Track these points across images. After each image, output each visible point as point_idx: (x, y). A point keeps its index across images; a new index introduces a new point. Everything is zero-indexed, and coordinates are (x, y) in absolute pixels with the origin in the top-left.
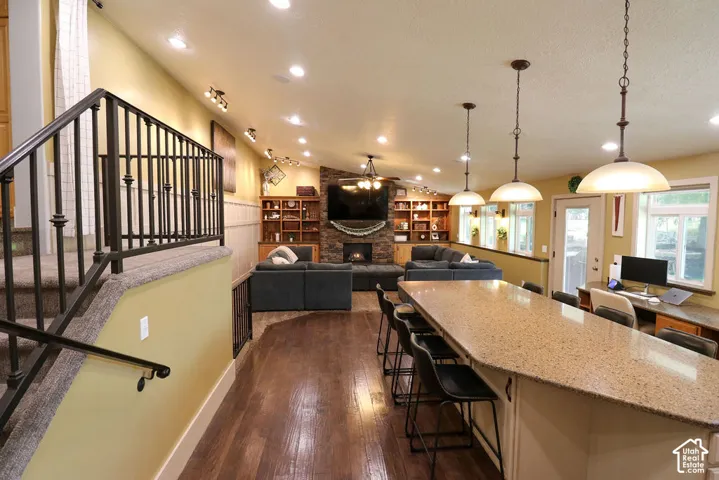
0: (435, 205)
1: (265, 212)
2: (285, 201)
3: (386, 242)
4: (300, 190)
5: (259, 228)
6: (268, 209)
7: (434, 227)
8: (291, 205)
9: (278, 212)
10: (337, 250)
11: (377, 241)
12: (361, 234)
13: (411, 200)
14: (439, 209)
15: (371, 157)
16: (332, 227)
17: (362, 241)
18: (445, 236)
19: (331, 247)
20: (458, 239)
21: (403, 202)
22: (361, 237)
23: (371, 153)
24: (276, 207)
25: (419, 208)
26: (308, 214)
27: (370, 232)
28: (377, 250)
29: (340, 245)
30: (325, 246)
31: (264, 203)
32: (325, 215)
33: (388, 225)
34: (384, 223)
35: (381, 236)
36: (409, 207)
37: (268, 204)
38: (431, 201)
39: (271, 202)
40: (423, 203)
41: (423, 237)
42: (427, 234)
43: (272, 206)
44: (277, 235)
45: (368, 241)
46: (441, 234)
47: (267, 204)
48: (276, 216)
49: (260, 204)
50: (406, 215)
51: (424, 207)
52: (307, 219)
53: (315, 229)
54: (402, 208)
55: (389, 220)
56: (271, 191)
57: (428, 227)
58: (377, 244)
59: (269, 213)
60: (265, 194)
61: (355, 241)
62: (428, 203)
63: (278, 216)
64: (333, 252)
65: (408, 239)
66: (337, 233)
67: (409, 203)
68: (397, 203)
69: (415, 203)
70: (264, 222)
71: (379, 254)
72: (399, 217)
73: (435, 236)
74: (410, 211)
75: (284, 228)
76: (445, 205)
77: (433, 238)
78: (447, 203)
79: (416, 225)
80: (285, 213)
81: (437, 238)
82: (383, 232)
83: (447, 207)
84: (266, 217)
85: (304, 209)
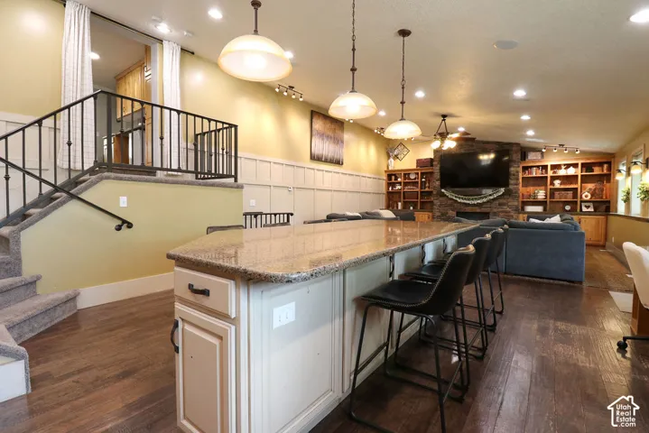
0: (587, 167)
1: (389, 184)
2: (406, 174)
3: (506, 212)
4: (420, 162)
5: (384, 197)
6: (393, 181)
7: (587, 196)
8: (412, 177)
9: (400, 183)
10: (449, 218)
11: (495, 210)
12: (476, 202)
13: (549, 162)
14: (597, 171)
15: (444, 116)
16: (443, 195)
17: (477, 210)
18: (604, 207)
19: (443, 215)
20: (617, 209)
21: (538, 167)
22: (474, 205)
23: (444, 112)
24: (399, 180)
25: (562, 172)
26: (427, 185)
27: (484, 200)
29: (452, 214)
30: (438, 214)
31: (389, 176)
32: (438, 183)
33: (508, 193)
34: (503, 190)
35: (500, 205)
36: (546, 172)
37: (393, 177)
38: (580, 162)
39: (395, 175)
40: (568, 166)
41: (568, 208)
42: (573, 203)
43: (396, 179)
44: (400, 204)
45: (484, 210)
46: (597, 205)
47: (391, 176)
48: (398, 187)
49: (385, 177)
50: (541, 181)
51: (571, 171)
52: (427, 189)
54: (535, 173)
55: (511, 187)
56: (396, 165)
57: (575, 195)
58: (495, 214)
59: (393, 185)
60: (391, 168)
61: (469, 210)
62: (575, 166)
63: (400, 187)
64: (445, 220)
65: (545, 209)
66: (450, 202)
67: (545, 167)
68: (525, 169)
69: (555, 167)
70: (389, 193)
72: (534, 185)
73: (588, 207)
74: (546, 177)
75: (404, 198)
76: (605, 166)
77: (584, 209)
78: (609, 163)
79: (557, 193)
80: (406, 184)
81: (591, 209)
82: (501, 201)
83: (609, 169)
84: (390, 188)
85: (423, 180)
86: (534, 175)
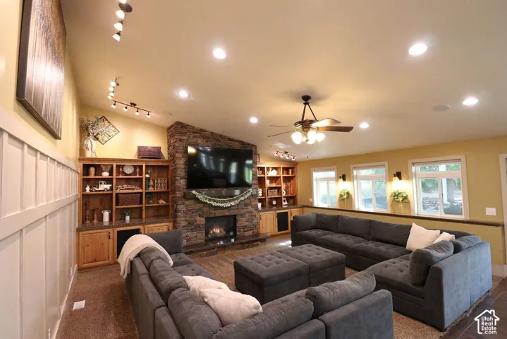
1: (86, 182)
2: (119, 166)
3: (251, 212)
6: (92, 176)
8: (129, 170)
9: (108, 181)
10: (197, 227)
11: (242, 212)
13: (266, 166)
15: (307, 99)
16: (194, 198)
17: (227, 213)
18: (292, 201)
19: (189, 223)
20: (313, 203)
21: (260, 168)
24: (106, 174)
26: (151, 183)
27: (237, 202)
28: (242, 222)
29: (201, 221)
30: (184, 223)
31: (86, 168)
32: (182, 183)
34: (251, 190)
35: (246, 205)
36: (263, 173)
37: (92, 170)
38: (282, 166)
39: (96, 166)
40: (272, 169)
41: (275, 203)
43: (98, 172)
44: (106, 214)
45: (233, 212)
46: (289, 199)
47: (90, 169)
48: (104, 187)
49: (80, 170)
51: (275, 173)
52: (151, 189)
53: (162, 202)
56: (99, 150)
57: (279, 193)
58: (242, 215)
59: (95, 182)
60: (89, 155)
61: (218, 213)
63: (108, 186)
64: (192, 230)
66: (198, 206)
67: (263, 169)
69: (268, 168)
70: (85, 197)
71: (245, 227)
73: (284, 201)
75: (117, 204)
76: (291, 170)
79: (269, 191)
80: (118, 181)
84: (88, 189)
85: (148, 176)
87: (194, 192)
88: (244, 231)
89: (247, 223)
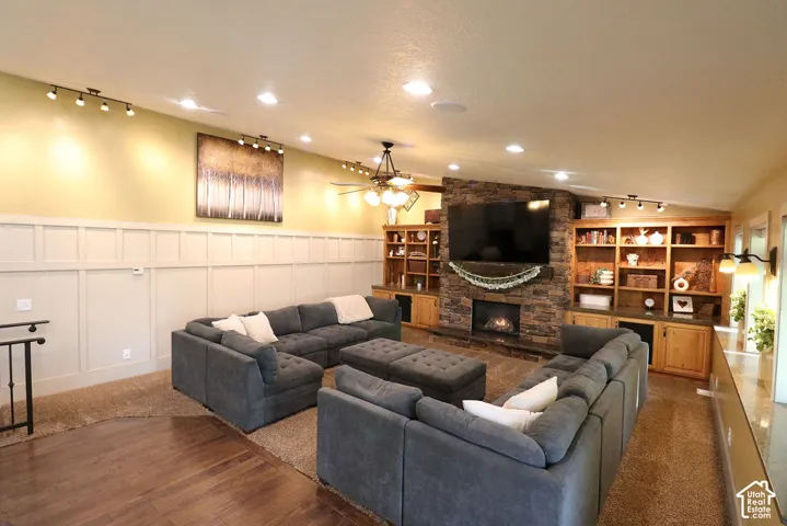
1: (392, 247)
2: (413, 234)
3: (544, 306)
4: (428, 214)
5: (381, 267)
6: (396, 242)
7: (681, 284)
8: (421, 236)
9: (404, 247)
10: (461, 310)
11: (529, 302)
12: (497, 287)
13: (619, 225)
14: (701, 241)
15: (388, 145)
16: (452, 271)
17: (502, 299)
18: (709, 308)
19: (453, 302)
21: (602, 230)
22: (494, 291)
24: (403, 240)
25: (641, 241)
27: (510, 284)
28: (528, 318)
29: (467, 302)
31: (390, 234)
32: (446, 252)
33: (548, 275)
34: (537, 269)
35: (535, 293)
36: (614, 240)
37: (396, 236)
38: (670, 225)
39: (398, 233)
40: (651, 231)
41: (650, 303)
42: (660, 298)
43: (399, 240)
44: (403, 278)
46: (699, 302)
47: (393, 235)
48: (401, 252)
49: (383, 236)
50: (605, 254)
51: (656, 240)
54: (597, 241)
55: (552, 264)
57: (661, 283)
58: (528, 308)
59: (395, 248)
60: (392, 224)
61: (490, 297)
62: (663, 230)
63: (403, 252)
64: (455, 311)
66: (462, 282)
67: (612, 231)
68: (581, 232)
69: (626, 231)
70: (388, 260)
71: (532, 327)
72: (597, 260)
73: (683, 304)
74: (615, 248)
75: (409, 269)
76: (715, 233)
77: (677, 308)
78: (722, 229)
79: (631, 278)
80: (411, 248)
81: (689, 309)
82: (538, 287)
83: (721, 239)
84: (391, 253)
85: (435, 242)
86: (594, 244)
87: (451, 264)
88: (531, 334)
89: (536, 323)
